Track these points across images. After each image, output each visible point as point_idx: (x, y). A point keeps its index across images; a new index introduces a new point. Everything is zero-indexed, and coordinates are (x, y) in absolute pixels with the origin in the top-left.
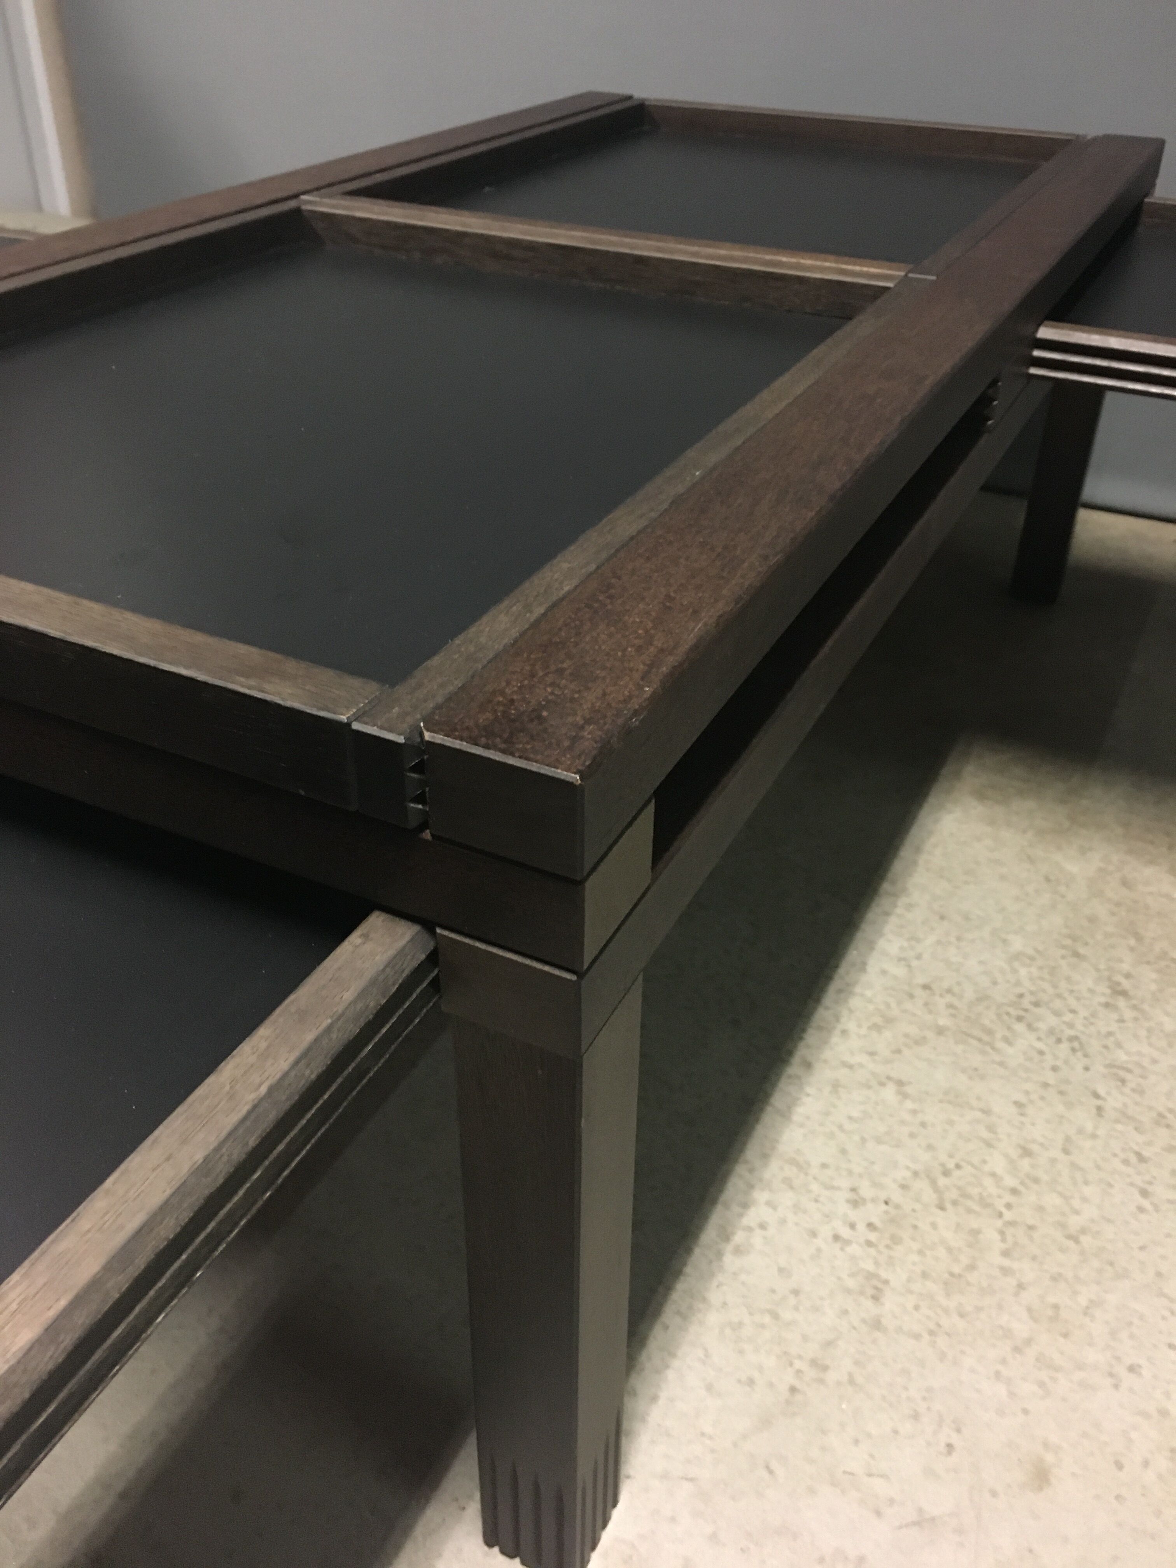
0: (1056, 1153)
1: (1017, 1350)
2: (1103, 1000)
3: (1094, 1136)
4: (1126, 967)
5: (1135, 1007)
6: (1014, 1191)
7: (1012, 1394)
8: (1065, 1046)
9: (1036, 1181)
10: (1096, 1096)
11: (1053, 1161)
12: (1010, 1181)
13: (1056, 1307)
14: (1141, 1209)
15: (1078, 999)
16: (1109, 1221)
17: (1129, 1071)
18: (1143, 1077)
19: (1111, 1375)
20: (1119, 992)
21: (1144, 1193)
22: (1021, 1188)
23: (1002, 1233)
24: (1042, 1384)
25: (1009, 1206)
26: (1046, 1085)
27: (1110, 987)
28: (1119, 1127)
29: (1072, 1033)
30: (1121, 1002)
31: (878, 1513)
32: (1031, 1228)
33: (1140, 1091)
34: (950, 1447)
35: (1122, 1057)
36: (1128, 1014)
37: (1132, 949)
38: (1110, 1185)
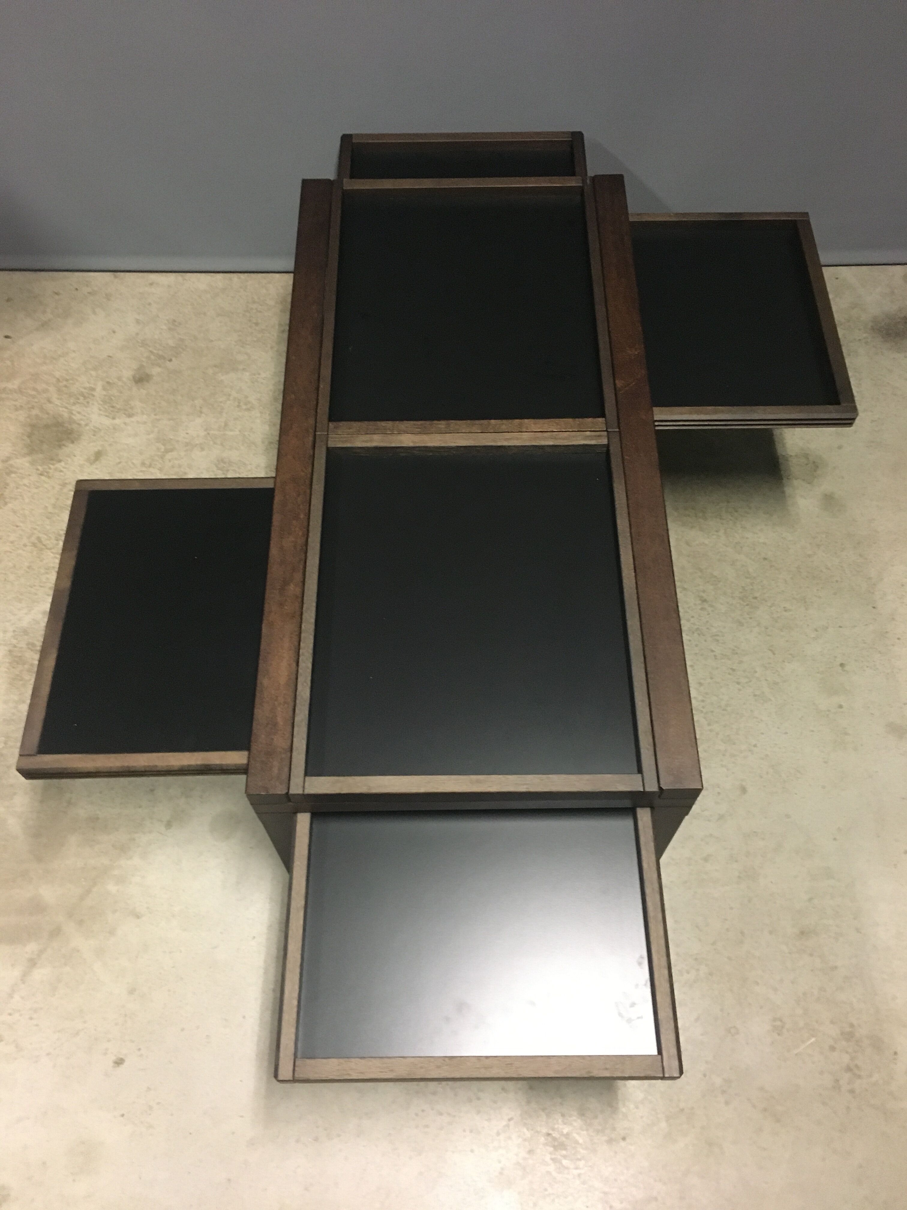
0: (709, 680)
1: (724, 755)
2: (700, 607)
3: (717, 668)
4: (701, 588)
5: (711, 606)
6: (703, 701)
7: (728, 770)
8: (696, 635)
9: (707, 694)
10: (712, 651)
11: (709, 683)
12: (700, 698)
13: (728, 736)
14: (740, 690)
16: (732, 698)
17: (718, 635)
18: (723, 636)
19: (750, 751)
20: (704, 601)
21: (738, 683)
22: (704, 699)
24: (734, 763)
25: (703, 707)
26: (696, 654)
27: (700, 600)
28: (723, 661)
29: (696, 627)
30: (706, 605)
31: (709, 821)
32: (712, 712)
33: (724, 643)
34: (719, 793)
35: (714, 630)
36: (710, 609)
37: (700, 577)
38: (728, 685)
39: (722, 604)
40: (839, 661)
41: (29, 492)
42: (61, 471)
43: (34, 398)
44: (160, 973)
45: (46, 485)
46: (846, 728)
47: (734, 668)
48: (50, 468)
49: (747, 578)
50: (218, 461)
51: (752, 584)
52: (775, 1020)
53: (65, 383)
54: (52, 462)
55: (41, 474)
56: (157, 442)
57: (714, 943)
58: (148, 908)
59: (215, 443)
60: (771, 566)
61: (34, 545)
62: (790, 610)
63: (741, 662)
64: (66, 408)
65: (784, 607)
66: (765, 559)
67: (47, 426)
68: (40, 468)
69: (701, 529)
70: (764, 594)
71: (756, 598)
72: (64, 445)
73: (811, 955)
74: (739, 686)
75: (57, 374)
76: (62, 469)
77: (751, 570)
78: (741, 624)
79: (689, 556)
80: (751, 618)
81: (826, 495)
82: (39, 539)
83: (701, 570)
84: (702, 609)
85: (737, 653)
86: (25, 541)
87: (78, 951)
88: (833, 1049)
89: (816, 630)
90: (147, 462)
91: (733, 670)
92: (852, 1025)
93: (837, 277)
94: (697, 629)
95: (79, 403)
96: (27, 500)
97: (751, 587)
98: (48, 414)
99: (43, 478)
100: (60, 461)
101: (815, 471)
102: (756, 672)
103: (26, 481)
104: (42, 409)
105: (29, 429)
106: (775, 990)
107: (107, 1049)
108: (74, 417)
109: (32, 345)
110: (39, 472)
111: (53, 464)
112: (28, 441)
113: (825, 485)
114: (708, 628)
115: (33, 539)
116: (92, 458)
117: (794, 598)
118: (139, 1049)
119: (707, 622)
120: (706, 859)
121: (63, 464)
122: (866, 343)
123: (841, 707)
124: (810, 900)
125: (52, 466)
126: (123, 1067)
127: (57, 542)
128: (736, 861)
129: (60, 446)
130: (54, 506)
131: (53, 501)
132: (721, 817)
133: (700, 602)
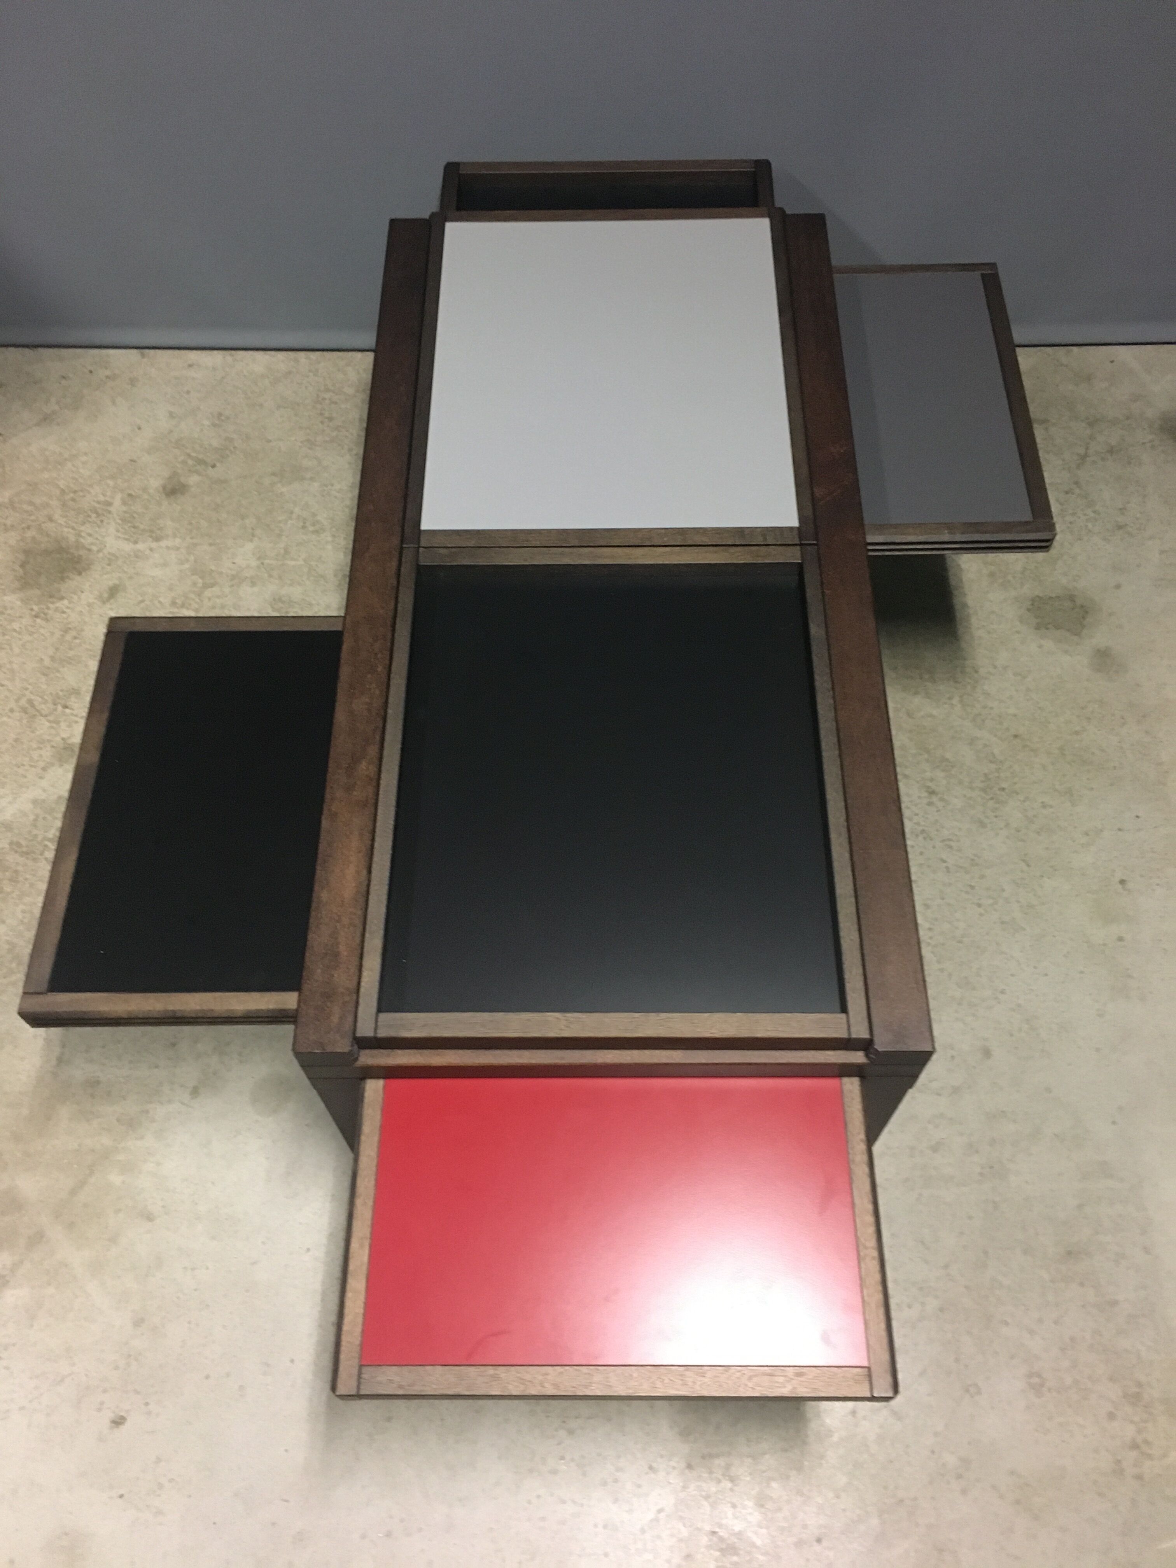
0: (938, 901)
1: (960, 1004)
2: (925, 801)
3: (950, 884)
4: (928, 775)
5: (942, 799)
7: (965, 1024)
8: (921, 838)
9: (936, 919)
10: (945, 862)
11: (939, 905)
13: (966, 978)
14: (981, 915)
15: (916, 805)
16: (970, 926)
17: (950, 840)
18: (958, 841)
19: (996, 999)
20: (932, 793)
21: (979, 905)
22: (932, 926)
23: (933, 952)
24: (974, 1015)
25: (931, 938)
27: (926, 791)
28: (958, 874)
29: (921, 828)
30: (934, 799)
31: (939, 1095)
32: (943, 944)
33: (959, 850)
34: (953, 1057)
35: (946, 833)
36: (940, 804)
37: (927, 761)
38: (965, 908)
39: (956, 797)
40: (1119, 876)
41: (20, 639)
42: (64, 612)
43: (30, 515)
44: (178, 1298)
45: (42, 631)
46: (1128, 969)
47: (973, 884)
48: (48, 608)
49: (991, 762)
50: (274, 599)
51: (998, 770)
52: (1030, 1375)
53: (72, 495)
54: (51, 600)
55: (36, 616)
56: (193, 574)
57: (946, 1267)
58: (163, 1207)
59: (270, 576)
60: (1024, 747)
61: (24, 710)
62: (1051, 807)
63: (982, 877)
64: (73, 528)
65: (1042, 802)
66: (1016, 736)
67: (47, 552)
68: (36, 608)
69: (928, 696)
70: (1015, 783)
71: (1003, 789)
72: (68, 577)
73: (1082, 1284)
74: (981, 910)
75: (62, 484)
76: (65, 610)
77: (996, 751)
78: (982, 825)
79: (911, 731)
80: (996, 817)
81: (1099, 650)
82: (30, 702)
83: (928, 752)
84: (930, 804)
85: (977, 865)
86: (12, 704)
87: (66, 1266)
88: (1111, 1416)
89: (1087, 834)
90: (179, 601)
91: (972, 887)
92: (1139, 1385)
93: (1111, 360)
94: (923, 831)
95: (90, 522)
96: (16, 650)
97: (996, 775)
98: (48, 535)
99: (38, 621)
100: (62, 598)
101: (1084, 618)
102: (1003, 890)
103: (16, 626)
104: (40, 529)
105: (22, 557)
106: (1032, 1332)
107: (102, 1403)
108: (82, 540)
109: (29, 444)
110: (34, 613)
111: (53, 603)
112: (21, 572)
113: (1100, 638)
114: (937, 830)
115: (23, 702)
116: (106, 595)
117: (1056, 790)
118: (147, 1404)
119: (937, 821)
120: (935, 1149)
121: (66, 602)
122: (1153, 447)
123: (1121, 939)
124: (1080, 1207)
125: (51, 606)
126: (124, 1428)
127: (55, 706)
128: (977, 1152)
129: (63, 579)
130: (52, 658)
131: (51, 651)
132: (956, 1090)
133: (926, 794)
